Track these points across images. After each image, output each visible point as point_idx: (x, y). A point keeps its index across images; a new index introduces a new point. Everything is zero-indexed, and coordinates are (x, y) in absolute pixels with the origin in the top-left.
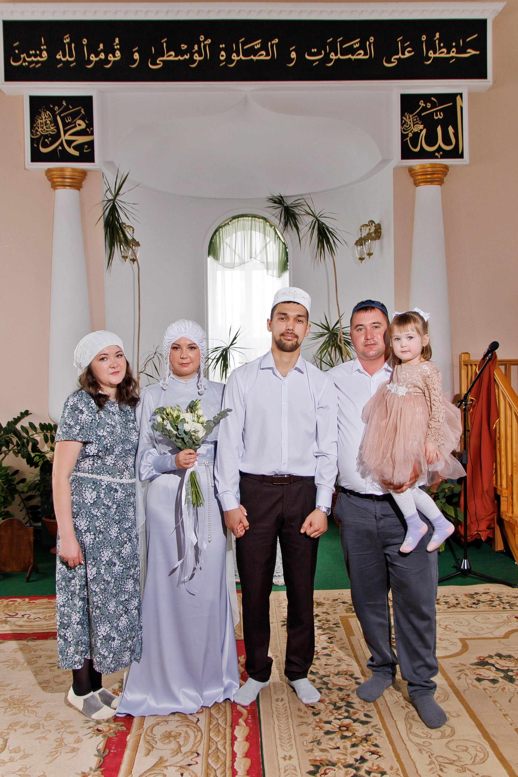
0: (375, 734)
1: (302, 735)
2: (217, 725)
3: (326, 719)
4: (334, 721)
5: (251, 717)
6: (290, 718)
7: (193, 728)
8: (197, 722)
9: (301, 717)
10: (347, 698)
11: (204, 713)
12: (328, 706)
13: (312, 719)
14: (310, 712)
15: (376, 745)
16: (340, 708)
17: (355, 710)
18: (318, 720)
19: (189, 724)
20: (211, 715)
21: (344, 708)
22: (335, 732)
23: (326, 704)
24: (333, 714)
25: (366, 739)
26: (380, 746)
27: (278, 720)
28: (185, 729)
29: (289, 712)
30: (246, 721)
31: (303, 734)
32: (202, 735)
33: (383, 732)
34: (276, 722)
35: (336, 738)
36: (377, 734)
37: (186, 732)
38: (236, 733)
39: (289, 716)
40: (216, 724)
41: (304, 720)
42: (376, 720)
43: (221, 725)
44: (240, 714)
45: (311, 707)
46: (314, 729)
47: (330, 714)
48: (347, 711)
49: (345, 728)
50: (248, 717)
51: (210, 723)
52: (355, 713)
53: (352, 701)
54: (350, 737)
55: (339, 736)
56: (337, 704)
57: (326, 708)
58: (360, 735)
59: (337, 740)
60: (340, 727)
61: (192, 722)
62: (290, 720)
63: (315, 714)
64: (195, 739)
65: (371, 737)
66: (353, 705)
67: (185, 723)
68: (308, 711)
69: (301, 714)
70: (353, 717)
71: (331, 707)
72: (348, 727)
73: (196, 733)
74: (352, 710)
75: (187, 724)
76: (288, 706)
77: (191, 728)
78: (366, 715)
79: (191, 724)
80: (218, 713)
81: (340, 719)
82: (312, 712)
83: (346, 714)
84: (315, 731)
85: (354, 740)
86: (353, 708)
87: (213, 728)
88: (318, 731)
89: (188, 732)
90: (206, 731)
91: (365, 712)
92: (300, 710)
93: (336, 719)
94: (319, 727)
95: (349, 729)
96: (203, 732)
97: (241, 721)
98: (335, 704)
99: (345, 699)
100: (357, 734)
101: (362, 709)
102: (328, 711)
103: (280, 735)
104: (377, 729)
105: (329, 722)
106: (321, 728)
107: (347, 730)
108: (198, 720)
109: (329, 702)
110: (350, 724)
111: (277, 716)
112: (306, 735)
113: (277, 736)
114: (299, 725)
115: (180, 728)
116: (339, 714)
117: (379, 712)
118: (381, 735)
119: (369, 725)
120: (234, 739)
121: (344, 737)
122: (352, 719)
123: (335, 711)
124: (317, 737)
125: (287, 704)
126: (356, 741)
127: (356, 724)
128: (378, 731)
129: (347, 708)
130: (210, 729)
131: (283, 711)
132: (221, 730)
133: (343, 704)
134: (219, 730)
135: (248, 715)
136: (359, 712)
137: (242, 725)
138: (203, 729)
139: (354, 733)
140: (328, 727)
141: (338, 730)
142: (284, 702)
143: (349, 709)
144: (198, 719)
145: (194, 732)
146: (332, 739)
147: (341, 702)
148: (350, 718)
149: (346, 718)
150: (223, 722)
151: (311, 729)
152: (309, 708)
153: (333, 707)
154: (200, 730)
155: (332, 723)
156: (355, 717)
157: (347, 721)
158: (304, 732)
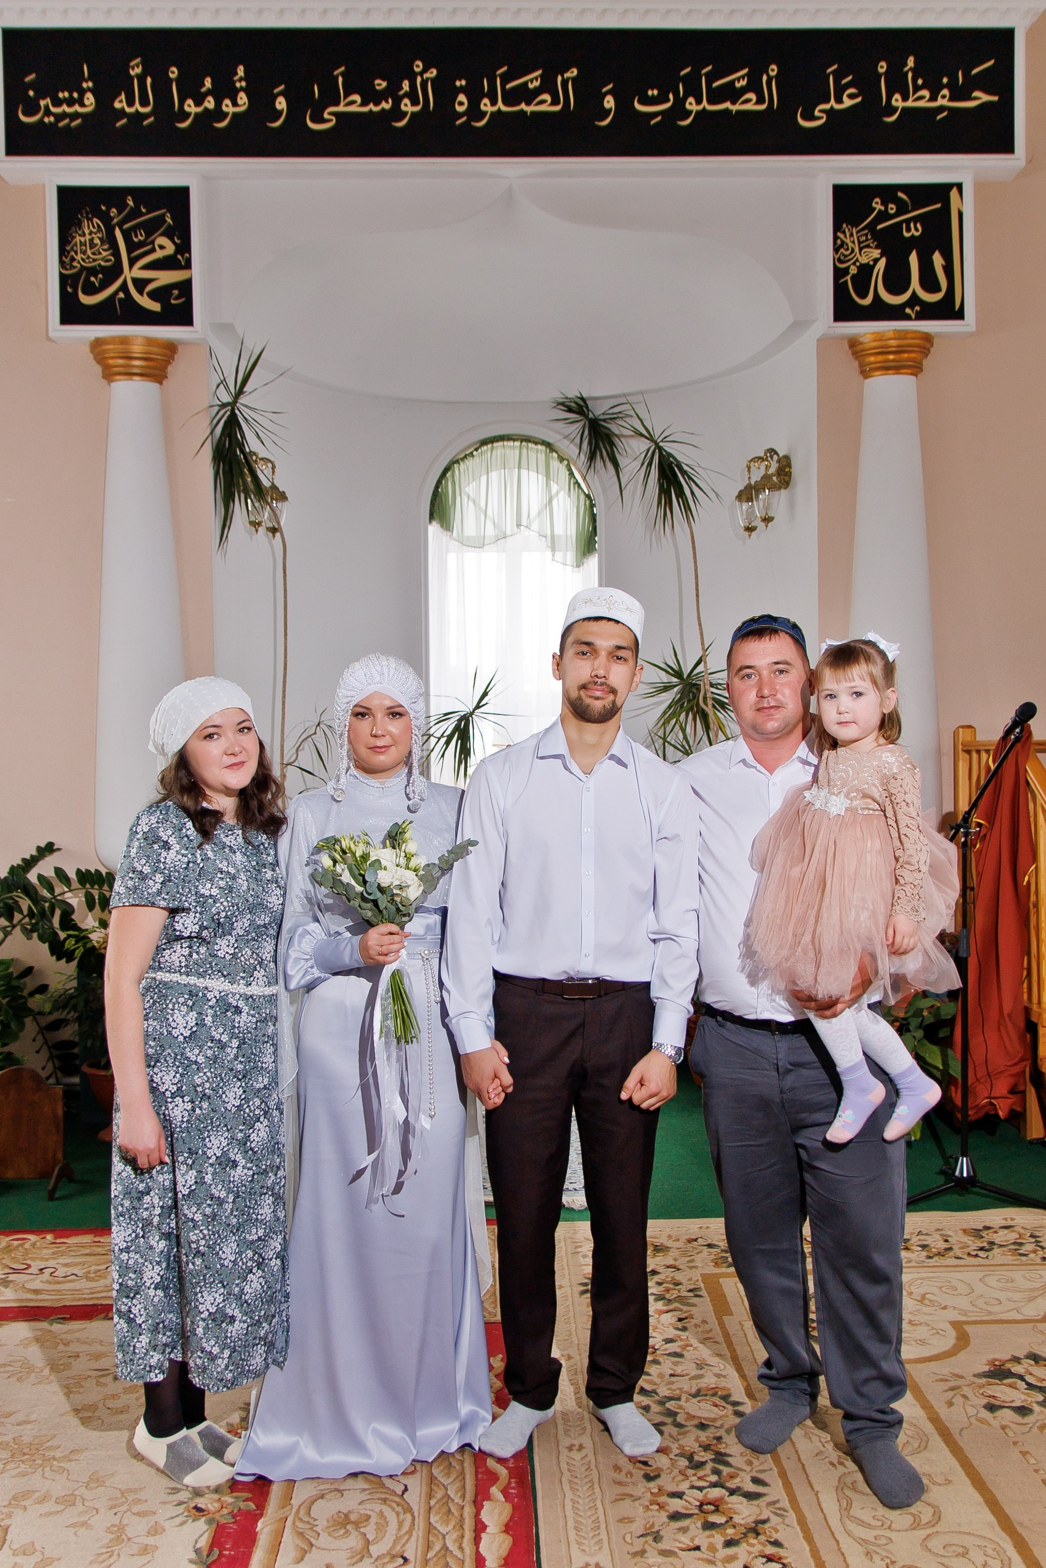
0: (774, 1520)
1: (621, 1520)
2: (445, 1500)
3: (672, 1488)
4: (687, 1492)
5: (516, 1482)
6: (596, 1486)
7: (394, 1505)
8: (403, 1493)
9: (620, 1483)
10: (716, 1445)
11: (418, 1475)
12: (676, 1461)
13: (642, 1488)
14: (638, 1473)
15: (776, 1543)
16: (701, 1465)
17: (732, 1470)
18: (656, 1490)
19: (387, 1496)
20: (432, 1479)
21: (710, 1465)
22: (690, 1516)
23: (672, 1456)
24: (687, 1477)
25: (755, 1530)
26: (786, 1544)
27: (572, 1488)
28: (378, 1507)
29: (595, 1472)
30: (505, 1492)
31: (624, 1519)
32: (414, 1520)
33: (792, 1516)
34: (569, 1495)
35: (692, 1527)
36: (779, 1520)
37: (381, 1513)
38: (485, 1516)
39: (596, 1480)
40: (443, 1497)
41: (627, 1490)
42: (776, 1491)
43: (453, 1500)
44: (493, 1478)
45: (640, 1462)
46: (647, 1508)
47: (681, 1477)
48: (716, 1472)
49: (712, 1508)
50: (509, 1483)
51: (430, 1496)
52: (732, 1477)
53: (728, 1451)
54: (721, 1524)
55: (699, 1524)
56: (696, 1458)
57: (673, 1465)
58: (742, 1522)
59: (695, 1532)
60: (702, 1504)
61: (394, 1492)
62: (597, 1490)
63: (648, 1478)
64: (399, 1529)
65: (766, 1526)
66: (729, 1459)
67: (378, 1496)
68: (634, 1471)
69: (621, 1477)
70: (728, 1485)
71: (684, 1462)
72: (717, 1506)
73: (402, 1516)
74: (725, 1470)
75: (383, 1496)
76: (593, 1461)
77: (390, 1506)
78: (756, 1481)
79: (391, 1497)
80: (448, 1475)
81: (700, 1489)
82: (642, 1472)
83: (714, 1478)
84: (650, 1513)
85: (730, 1531)
86: (727, 1464)
87: (437, 1506)
88: (656, 1514)
89: (386, 1514)
90: (422, 1511)
91: (754, 1474)
92: (617, 1468)
93: (692, 1487)
94: (658, 1504)
95: (721, 1508)
96: (416, 1514)
97: (495, 1491)
98: (690, 1458)
99: (712, 1447)
100: (737, 1519)
101: (748, 1468)
102: (676, 1472)
103: (576, 1522)
104: (779, 1509)
105: (679, 1495)
106: (661, 1507)
107: (717, 1510)
108: (406, 1489)
109: (678, 1451)
110: (722, 1498)
111: (570, 1482)
112: (630, 1520)
113: (571, 1523)
114: (616, 1500)
115: (368, 1506)
116: (700, 1478)
117: (783, 1475)
118: (787, 1521)
119: (762, 1502)
120: (480, 1527)
121: (709, 1526)
122: (727, 1489)
123: (690, 1472)
124: (653, 1525)
125: (591, 1457)
126: (735, 1534)
127: (734, 1498)
128: (780, 1513)
129: (717, 1466)
130: (430, 1508)
131: (583, 1469)
132: (453, 1509)
133: (708, 1456)
134: (449, 1511)
135: (510, 1478)
136: (742, 1474)
137: (497, 1501)
138: (415, 1508)
139: (731, 1518)
140: (676, 1505)
141: (697, 1511)
142: (584, 1452)
143: (721, 1467)
144: (406, 1486)
145: (398, 1514)
146: (684, 1530)
147: (703, 1453)
148: (723, 1487)
149: (714, 1485)
150: (457, 1493)
151: (641, 1509)
152: (638, 1464)
153: (687, 1463)
154: (408, 1509)
155: (685, 1497)
156: (732, 1484)
157: (716, 1493)
158: (626, 1516)
